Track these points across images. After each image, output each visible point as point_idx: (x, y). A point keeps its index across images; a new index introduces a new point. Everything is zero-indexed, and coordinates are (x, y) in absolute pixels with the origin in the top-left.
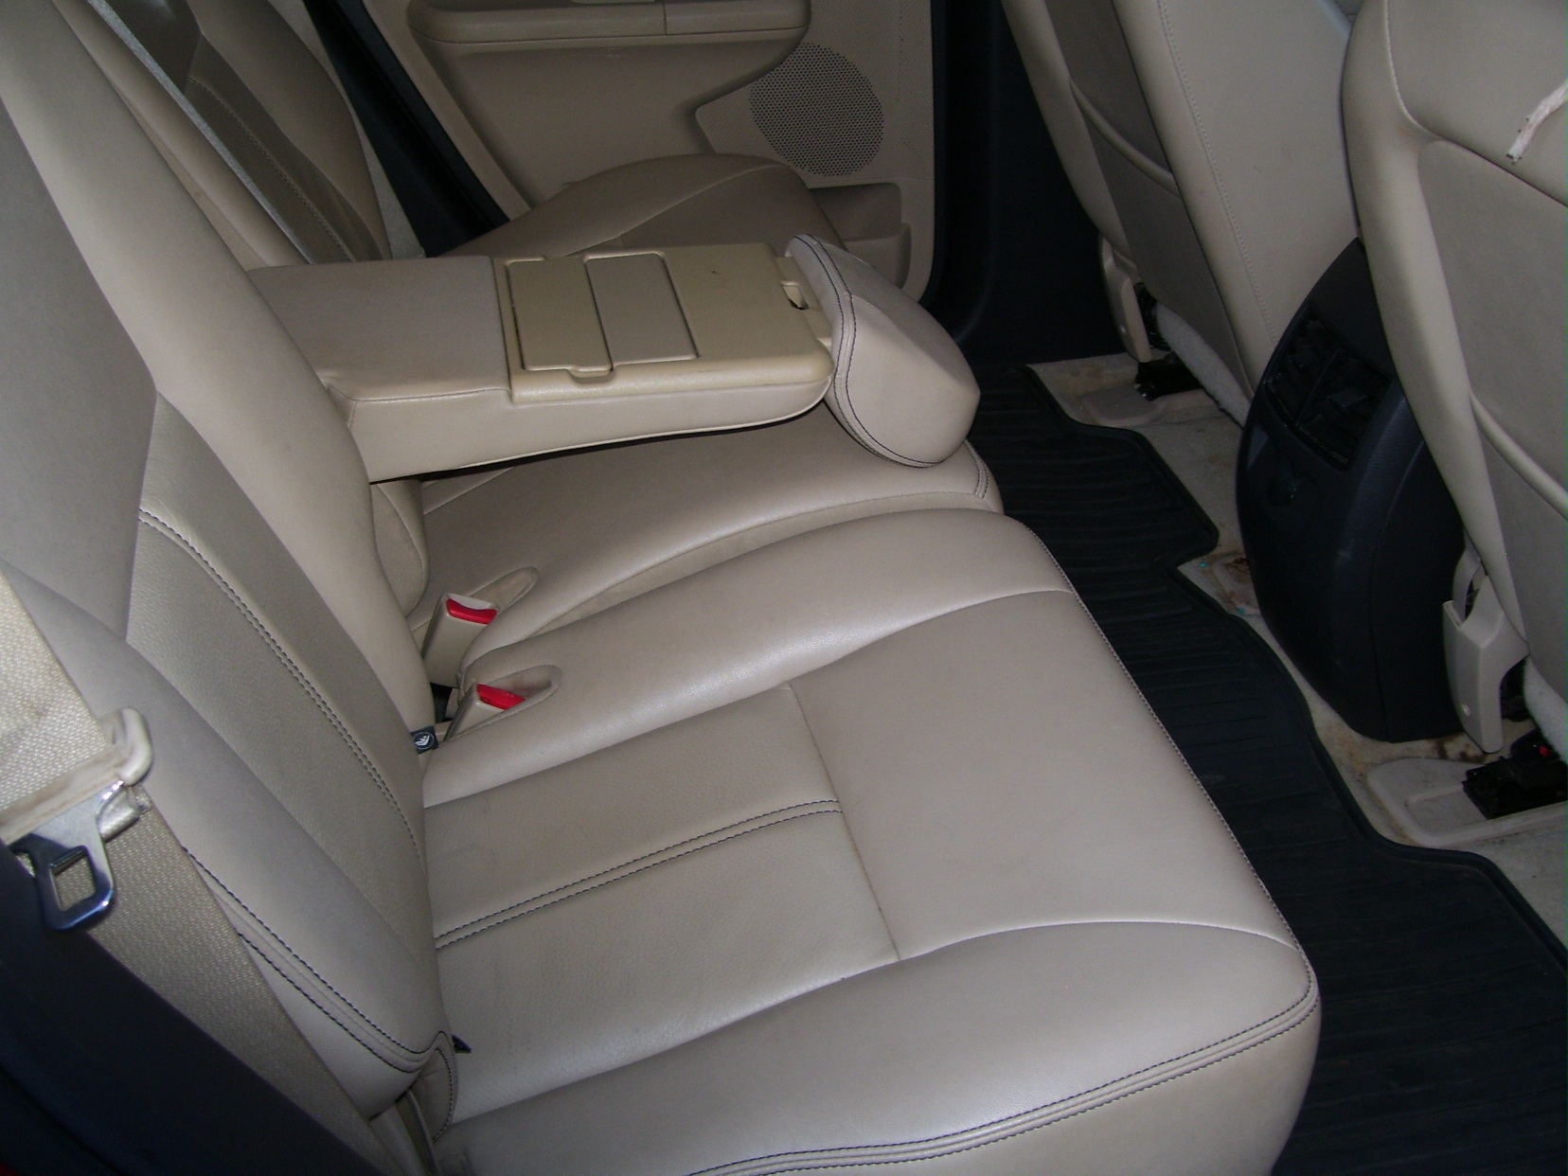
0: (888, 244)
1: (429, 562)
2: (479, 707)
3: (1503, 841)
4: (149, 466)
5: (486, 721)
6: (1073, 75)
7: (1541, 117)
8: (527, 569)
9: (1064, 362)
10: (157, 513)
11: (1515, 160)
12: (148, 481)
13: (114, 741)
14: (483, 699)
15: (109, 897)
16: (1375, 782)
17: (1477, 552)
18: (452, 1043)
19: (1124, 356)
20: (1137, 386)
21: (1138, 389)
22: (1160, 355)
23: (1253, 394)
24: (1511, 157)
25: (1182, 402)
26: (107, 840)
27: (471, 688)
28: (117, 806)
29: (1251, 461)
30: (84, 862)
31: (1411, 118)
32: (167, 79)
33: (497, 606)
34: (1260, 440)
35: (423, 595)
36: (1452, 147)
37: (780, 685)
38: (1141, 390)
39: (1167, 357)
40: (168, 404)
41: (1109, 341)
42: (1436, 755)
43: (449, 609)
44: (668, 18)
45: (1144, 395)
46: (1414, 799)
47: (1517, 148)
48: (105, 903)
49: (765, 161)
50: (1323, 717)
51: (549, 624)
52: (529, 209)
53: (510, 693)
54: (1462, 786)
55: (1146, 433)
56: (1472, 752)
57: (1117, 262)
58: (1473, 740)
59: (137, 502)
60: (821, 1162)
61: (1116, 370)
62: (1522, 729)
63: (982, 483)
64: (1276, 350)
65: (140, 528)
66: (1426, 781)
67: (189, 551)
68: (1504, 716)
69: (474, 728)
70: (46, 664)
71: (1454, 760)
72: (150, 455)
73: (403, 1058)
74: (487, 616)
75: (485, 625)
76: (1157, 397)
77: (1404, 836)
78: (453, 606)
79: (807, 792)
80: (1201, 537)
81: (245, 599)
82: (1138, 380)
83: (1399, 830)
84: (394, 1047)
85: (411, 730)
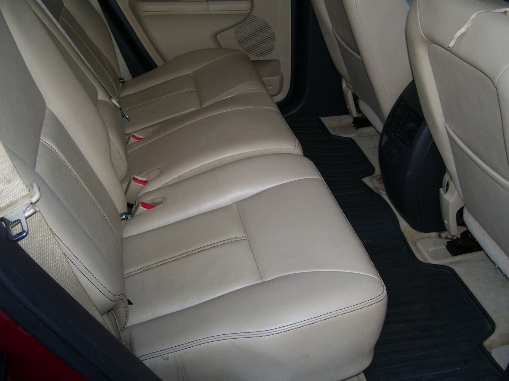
0: (276, 79)
1: (128, 166)
2: (141, 208)
3: (457, 263)
4: (44, 127)
5: (143, 212)
6: (333, 27)
7: (458, 36)
8: (157, 169)
9: (330, 117)
10: (45, 140)
11: (451, 48)
12: (43, 131)
13: (30, 192)
14: (142, 206)
15: (26, 233)
16: (418, 244)
17: (449, 173)
18: (128, 302)
19: (349, 116)
20: (353, 125)
21: (353, 126)
22: (360, 115)
23: (384, 123)
24: (449, 47)
25: (366, 130)
26: (26, 218)
27: (139, 203)
28: (30, 208)
29: (383, 145)
30: (20, 224)
31: (425, 37)
32: (53, 17)
33: (148, 180)
34: (385, 138)
35: (126, 176)
36: (437, 46)
37: (232, 204)
38: (354, 126)
39: (362, 116)
40: (49, 109)
41: (344, 111)
42: (438, 237)
43: (133, 180)
44: (209, 6)
45: (355, 128)
46: (430, 250)
47: (451, 45)
48: (25, 234)
49: (238, 51)
50: (404, 225)
51: (163, 185)
52: (164, 63)
53: (151, 205)
54: (445, 246)
55: (355, 139)
56: (449, 236)
57: (347, 86)
58: (449, 233)
59: (39, 136)
60: (235, 337)
61: (347, 120)
62: (463, 229)
63: (297, 146)
64: (391, 110)
65: (40, 143)
66: (434, 244)
67: (54, 151)
68: (458, 225)
69: (139, 215)
70: (11, 168)
71: (443, 239)
72: (44, 124)
73: (111, 296)
74: (145, 183)
75: (144, 185)
76: (359, 128)
77: (427, 261)
78: (135, 179)
79: (238, 234)
80: (370, 171)
81: (70, 167)
82: (353, 123)
83: (425, 259)
84: (108, 292)
85: (120, 213)
